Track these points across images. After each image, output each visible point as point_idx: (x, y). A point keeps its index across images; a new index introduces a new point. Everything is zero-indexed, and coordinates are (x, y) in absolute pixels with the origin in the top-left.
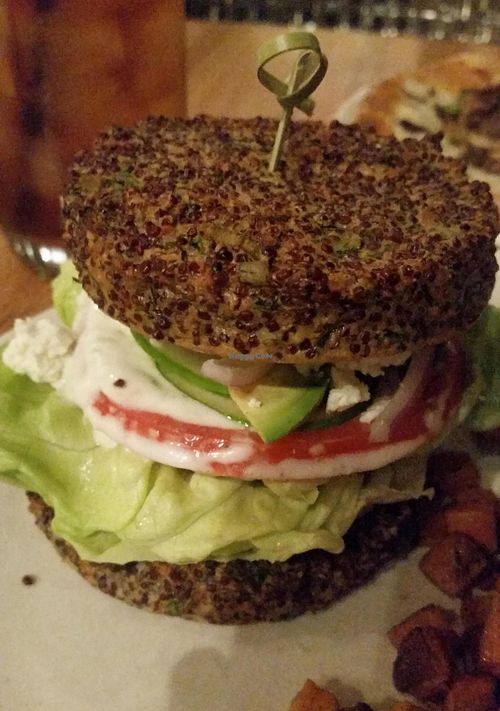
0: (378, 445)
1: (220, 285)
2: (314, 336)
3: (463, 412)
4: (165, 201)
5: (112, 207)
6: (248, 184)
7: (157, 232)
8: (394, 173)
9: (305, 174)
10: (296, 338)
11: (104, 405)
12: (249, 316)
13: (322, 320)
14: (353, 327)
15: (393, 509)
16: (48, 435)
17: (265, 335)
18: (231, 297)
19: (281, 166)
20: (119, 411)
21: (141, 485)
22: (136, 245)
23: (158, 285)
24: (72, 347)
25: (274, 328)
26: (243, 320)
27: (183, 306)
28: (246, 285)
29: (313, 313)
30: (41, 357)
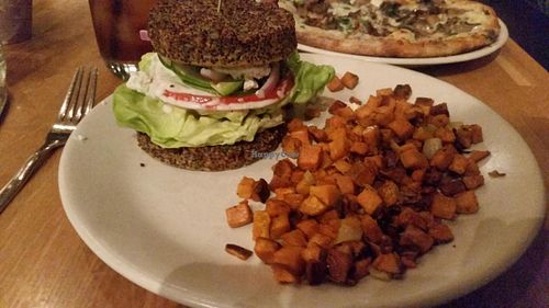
0: (262, 99)
1: (205, 40)
2: (235, 57)
3: (292, 94)
4: (184, 19)
5: (166, 22)
6: (210, 15)
7: (183, 28)
8: (260, 12)
9: (230, 13)
10: (230, 58)
11: (167, 94)
12: (214, 51)
13: (237, 51)
14: (247, 54)
15: (271, 130)
16: (147, 109)
17: (219, 57)
18: (208, 44)
19: (221, 11)
20: (173, 94)
21: (183, 120)
22: (176, 31)
23: (185, 43)
24: (152, 81)
25: (222, 55)
26: (212, 52)
27: (193, 49)
28: (212, 40)
29: (234, 48)
30: (141, 83)
